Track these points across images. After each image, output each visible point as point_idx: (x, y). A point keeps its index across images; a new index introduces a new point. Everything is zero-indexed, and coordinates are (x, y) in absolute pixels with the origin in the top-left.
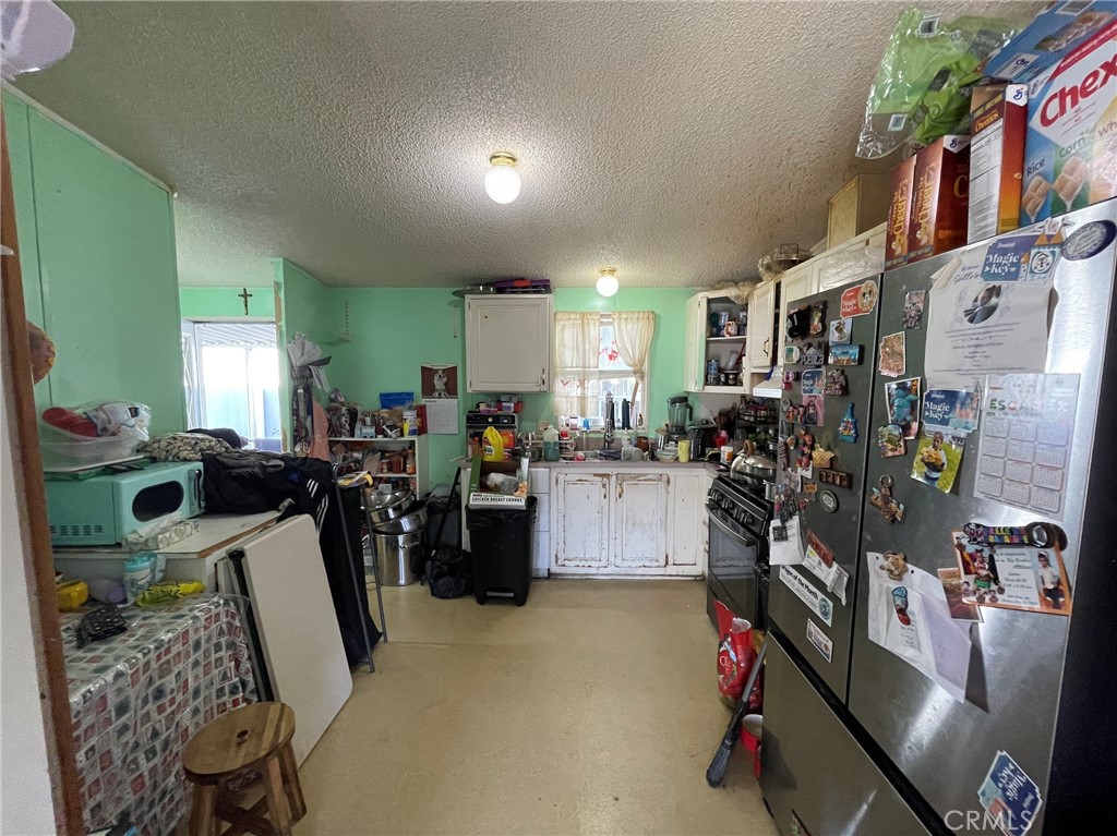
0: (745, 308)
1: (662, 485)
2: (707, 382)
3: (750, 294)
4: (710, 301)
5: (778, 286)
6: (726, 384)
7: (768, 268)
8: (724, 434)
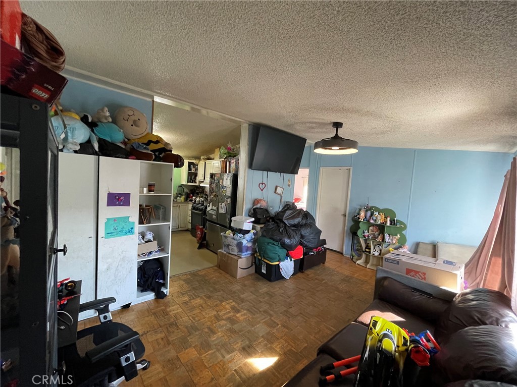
0: (197, 165)
1: (178, 208)
2: (188, 182)
3: (199, 163)
4: (189, 162)
5: (205, 163)
6: (192, 183)
7: (203, 159)
8: (191, 195)
